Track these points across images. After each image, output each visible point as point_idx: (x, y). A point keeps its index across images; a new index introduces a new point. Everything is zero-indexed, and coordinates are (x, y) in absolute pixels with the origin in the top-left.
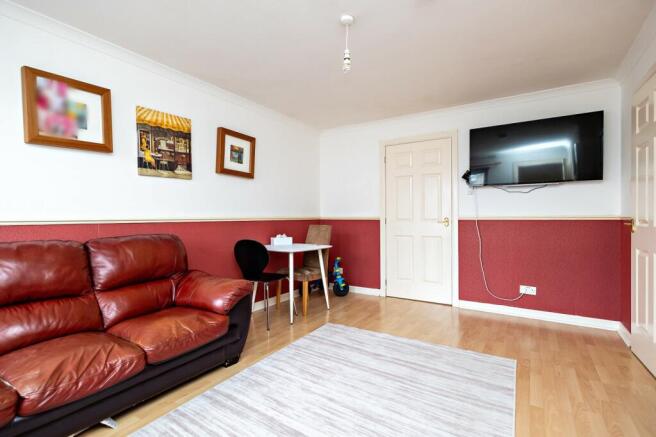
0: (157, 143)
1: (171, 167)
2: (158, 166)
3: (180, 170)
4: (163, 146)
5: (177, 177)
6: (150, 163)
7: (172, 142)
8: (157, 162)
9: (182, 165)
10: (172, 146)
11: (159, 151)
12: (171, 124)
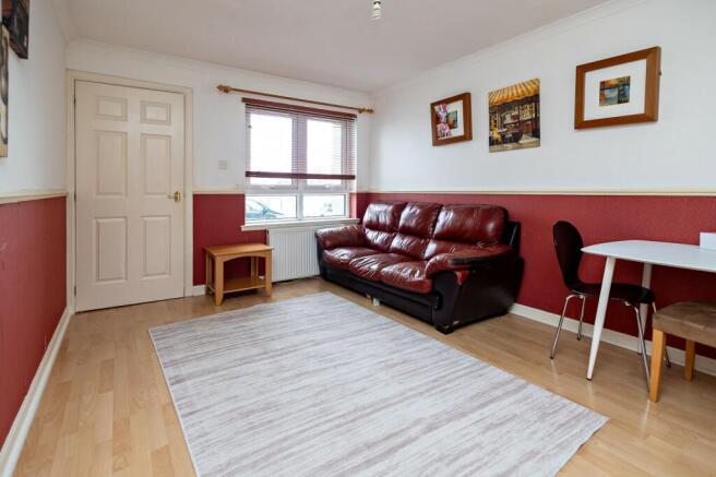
0: (503, 119)
1: (516, 138)
2: (505, 140)
3: (525, 140)
4: (509, 120)
5: (521, 147)
6: (497, 140)
7: (517, 113)
8: (503, 137)
9: (526, 133)
10: (517, 117)
11: (505, 126)
12: (516, 94)
